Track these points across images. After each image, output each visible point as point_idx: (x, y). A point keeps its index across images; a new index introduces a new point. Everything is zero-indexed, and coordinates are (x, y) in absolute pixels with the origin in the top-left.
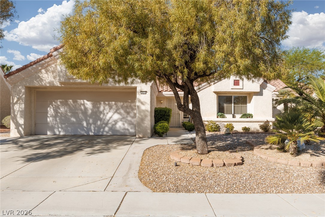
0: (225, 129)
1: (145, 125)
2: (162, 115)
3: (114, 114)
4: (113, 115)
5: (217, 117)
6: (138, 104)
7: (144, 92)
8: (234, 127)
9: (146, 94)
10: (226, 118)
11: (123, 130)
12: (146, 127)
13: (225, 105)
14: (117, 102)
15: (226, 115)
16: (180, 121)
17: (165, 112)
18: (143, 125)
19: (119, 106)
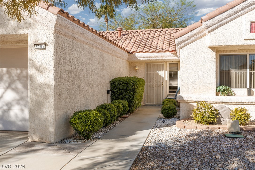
0: (229, 122)
1: (45, 115)
2: (123, 89)
3: (6, 91)
4: (4, 93)
5: (217, 95)
6: (31, 71)
7: (41, 44)
8: (251, 115)
9: (45, 48)
10: (235, 95)
11: (21, 121)
12: (47, 120)
13: (233, 72)
14: (10, 69)
15: (235, 90)
16: (163, 96)
17: (127, 84)
18: (40, 116)
19: (13, 75)
